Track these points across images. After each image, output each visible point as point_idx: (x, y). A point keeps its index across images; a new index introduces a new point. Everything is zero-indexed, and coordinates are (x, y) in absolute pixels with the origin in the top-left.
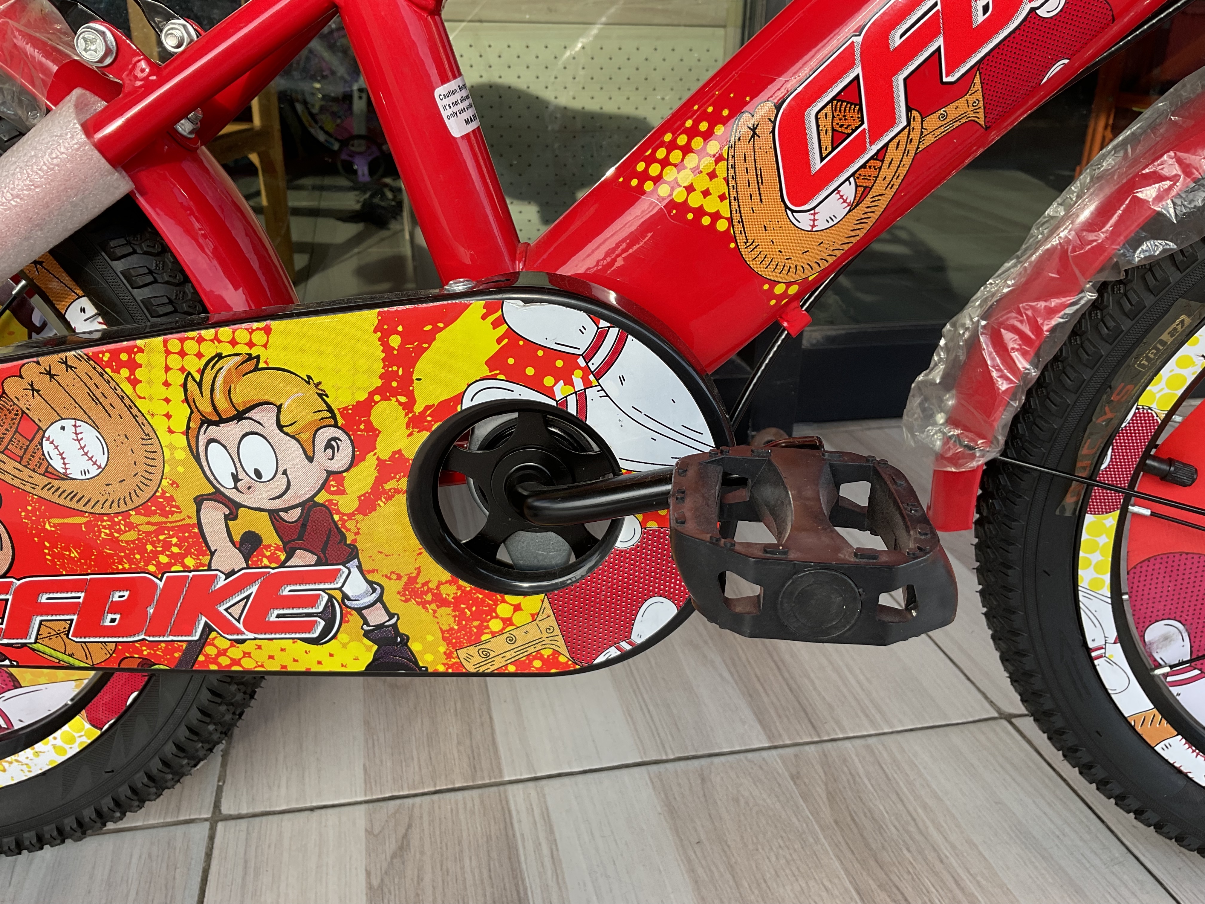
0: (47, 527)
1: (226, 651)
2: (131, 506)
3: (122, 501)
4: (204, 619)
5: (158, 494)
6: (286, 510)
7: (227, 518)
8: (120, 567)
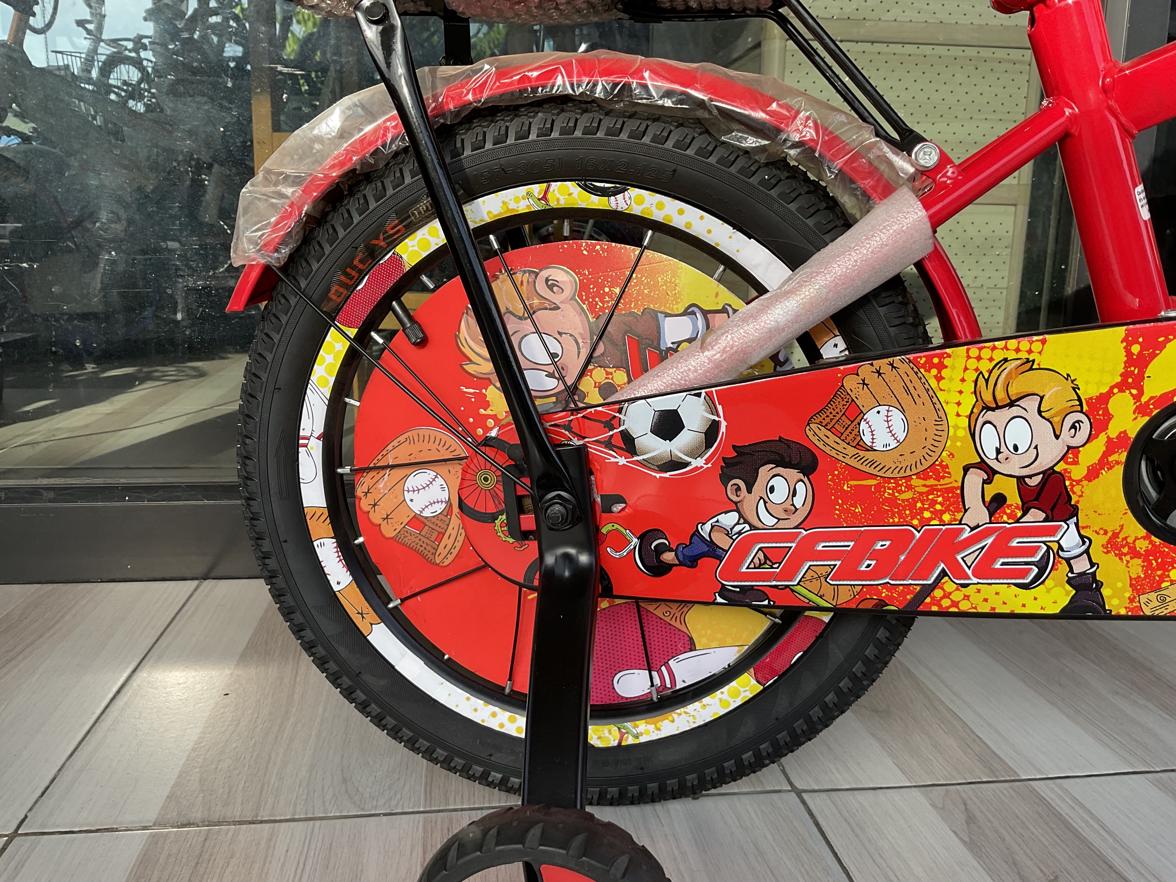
0: (845, 488)
1: (950, 593)
2: (915, 471)
3: (909, 468)
4: (942, 565)
5: (937, 463)
6: (1030, 477)
7: (985, 482)
8: (891, 520)
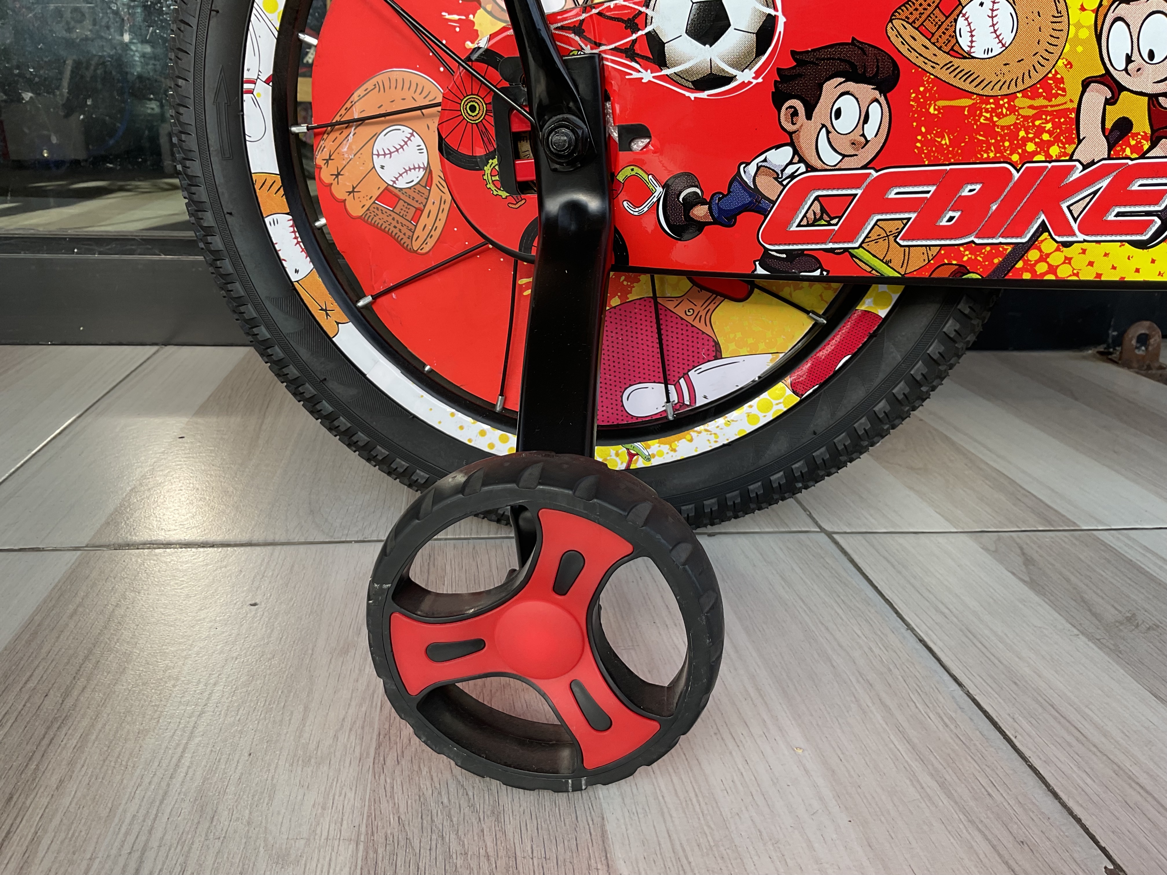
0: (932, 110)
2: (1021, 87)
4: (1043, 217)
5: (1050, 75)
6: (1165, 95)
7: (1107, 102)
